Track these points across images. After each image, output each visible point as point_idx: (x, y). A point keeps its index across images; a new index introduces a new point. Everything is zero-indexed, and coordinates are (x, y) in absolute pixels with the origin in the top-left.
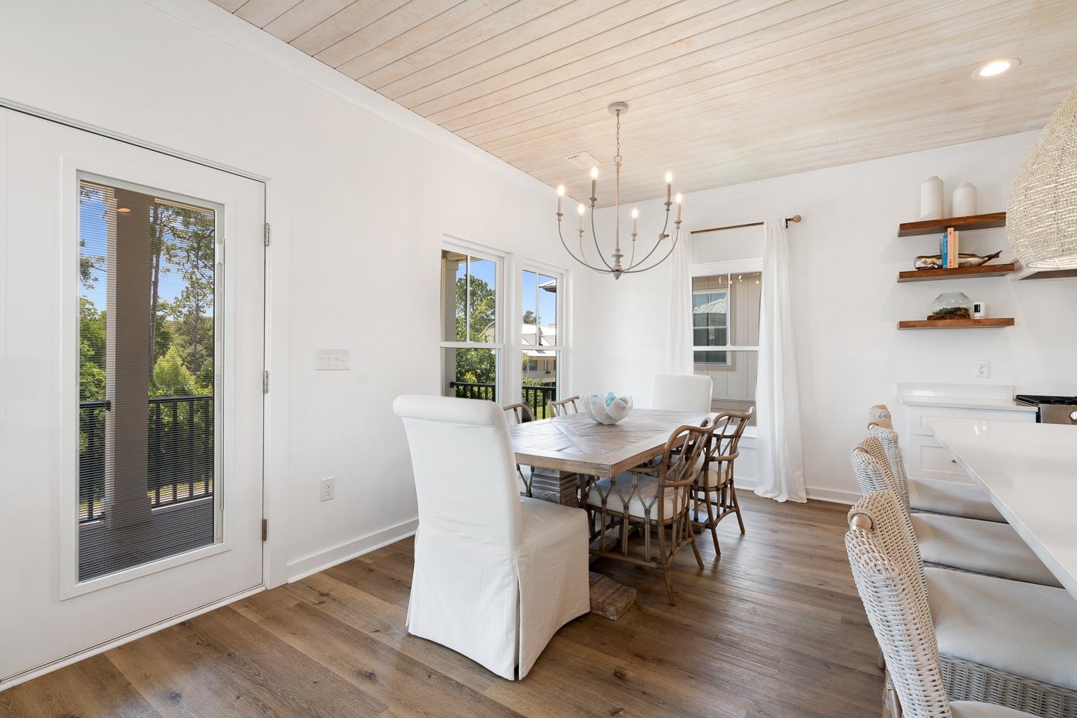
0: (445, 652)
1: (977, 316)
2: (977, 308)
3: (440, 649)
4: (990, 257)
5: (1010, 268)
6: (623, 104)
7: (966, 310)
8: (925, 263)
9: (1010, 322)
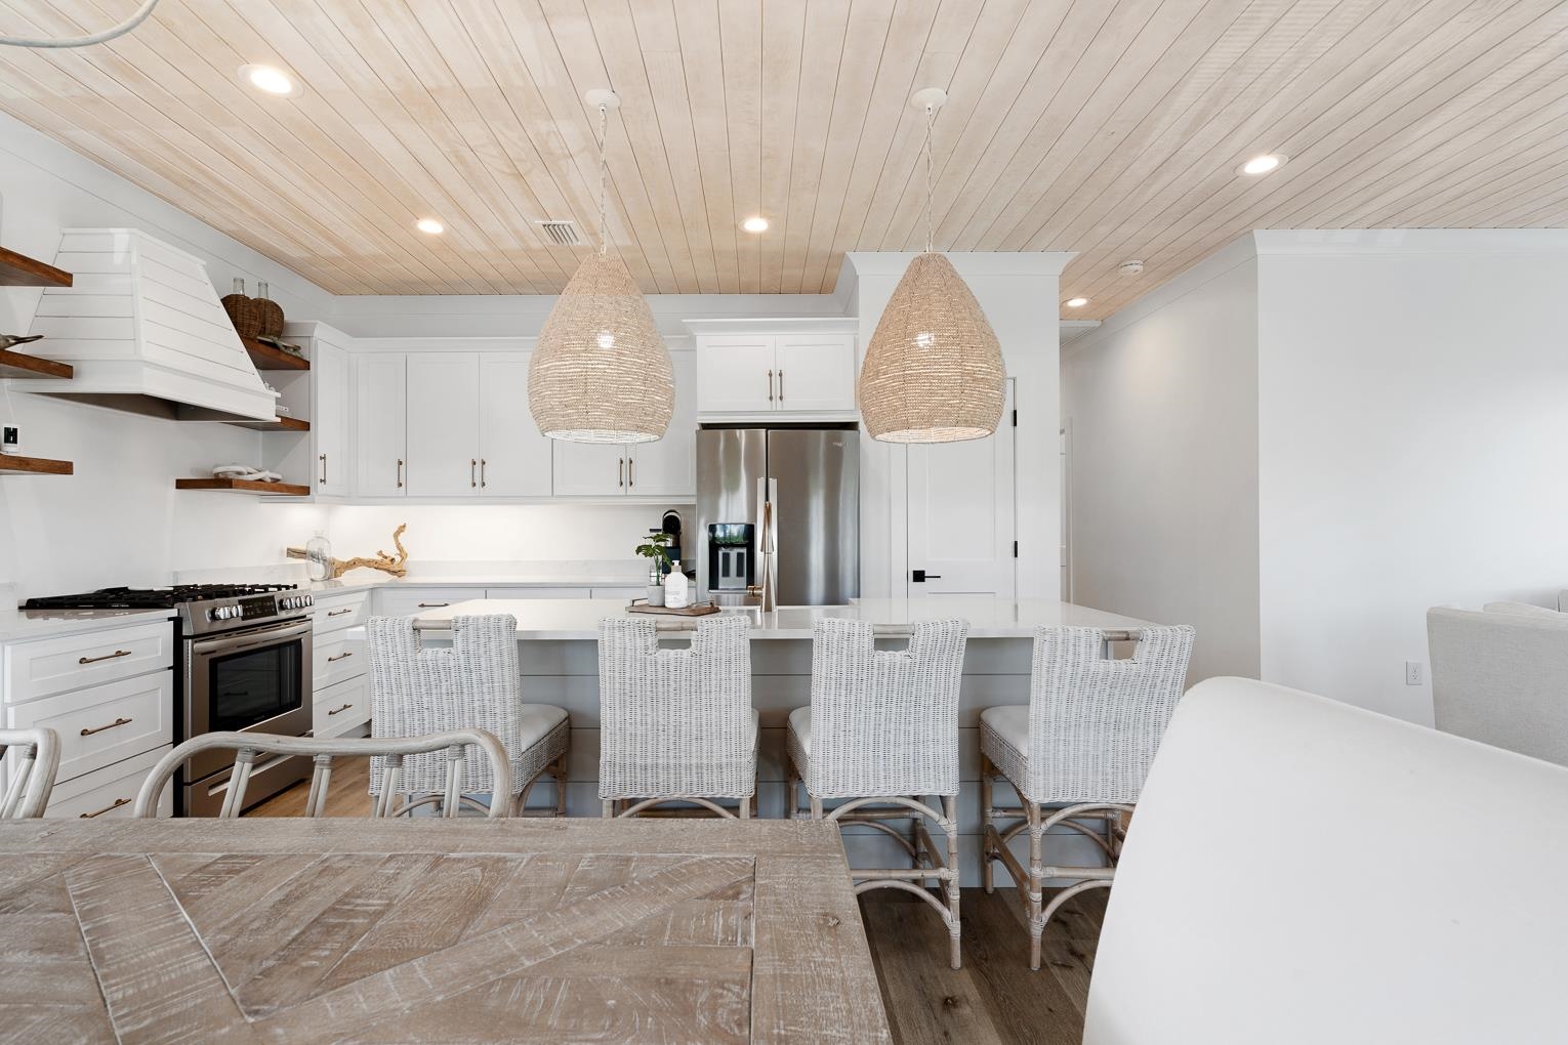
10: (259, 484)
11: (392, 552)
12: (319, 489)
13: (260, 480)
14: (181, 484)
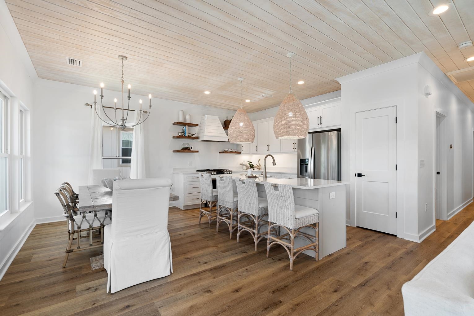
0: (136, 286)
1: (192, 150)
2: (192, 148)
3: (133, 287)
4: (193, 135)
5: (197, 138)
6: (126, 58)
7: (189, 148)
8: (181, 134)
9: (197, 152)
10: (231, 152)
11: (258, 165)
12: (242, 152)
13: (231, 151)
14: (220, 153)
